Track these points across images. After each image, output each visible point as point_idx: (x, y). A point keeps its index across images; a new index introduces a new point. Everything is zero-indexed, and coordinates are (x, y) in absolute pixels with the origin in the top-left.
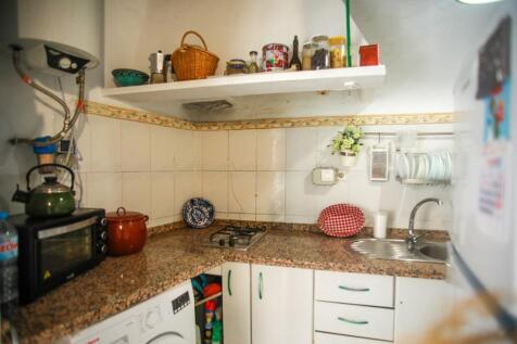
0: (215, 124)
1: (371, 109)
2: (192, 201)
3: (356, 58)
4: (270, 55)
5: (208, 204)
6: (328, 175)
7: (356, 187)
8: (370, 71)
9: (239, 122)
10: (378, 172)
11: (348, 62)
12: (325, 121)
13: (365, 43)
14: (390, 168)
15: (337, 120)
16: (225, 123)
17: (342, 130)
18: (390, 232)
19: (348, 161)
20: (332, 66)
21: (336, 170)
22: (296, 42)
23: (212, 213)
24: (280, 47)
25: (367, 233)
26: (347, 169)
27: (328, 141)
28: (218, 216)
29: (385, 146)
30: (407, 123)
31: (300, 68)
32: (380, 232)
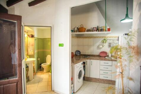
0: (81, 37)
1: (109, 35)
2: (77, 51)
3: (107, 30)
4: (94, 29)
5: (79, 51)
6: (101, 46)
7: (106, 48)
8: (109, 32)
9: (85, 37)
10: (110, 46)
11: (106, 31)
12: (101, 37)
13: (108, 28)
14: (112, 45)
15: (103, 37)
16: (82, 37)
17: (103, 39)
18: (112, 56)
19: (105, 44)
20: (103, 31)
21: (102, 46)
22: (98, 27)
23: (80, 53)
24: (96, 28)
25: (108, 56)
26: (104, 45)
27: (101, 41)
28: (81, 54)
29: (111, 41)
30: (115, 38)
31: (99, 31)
32: (110, 56)
